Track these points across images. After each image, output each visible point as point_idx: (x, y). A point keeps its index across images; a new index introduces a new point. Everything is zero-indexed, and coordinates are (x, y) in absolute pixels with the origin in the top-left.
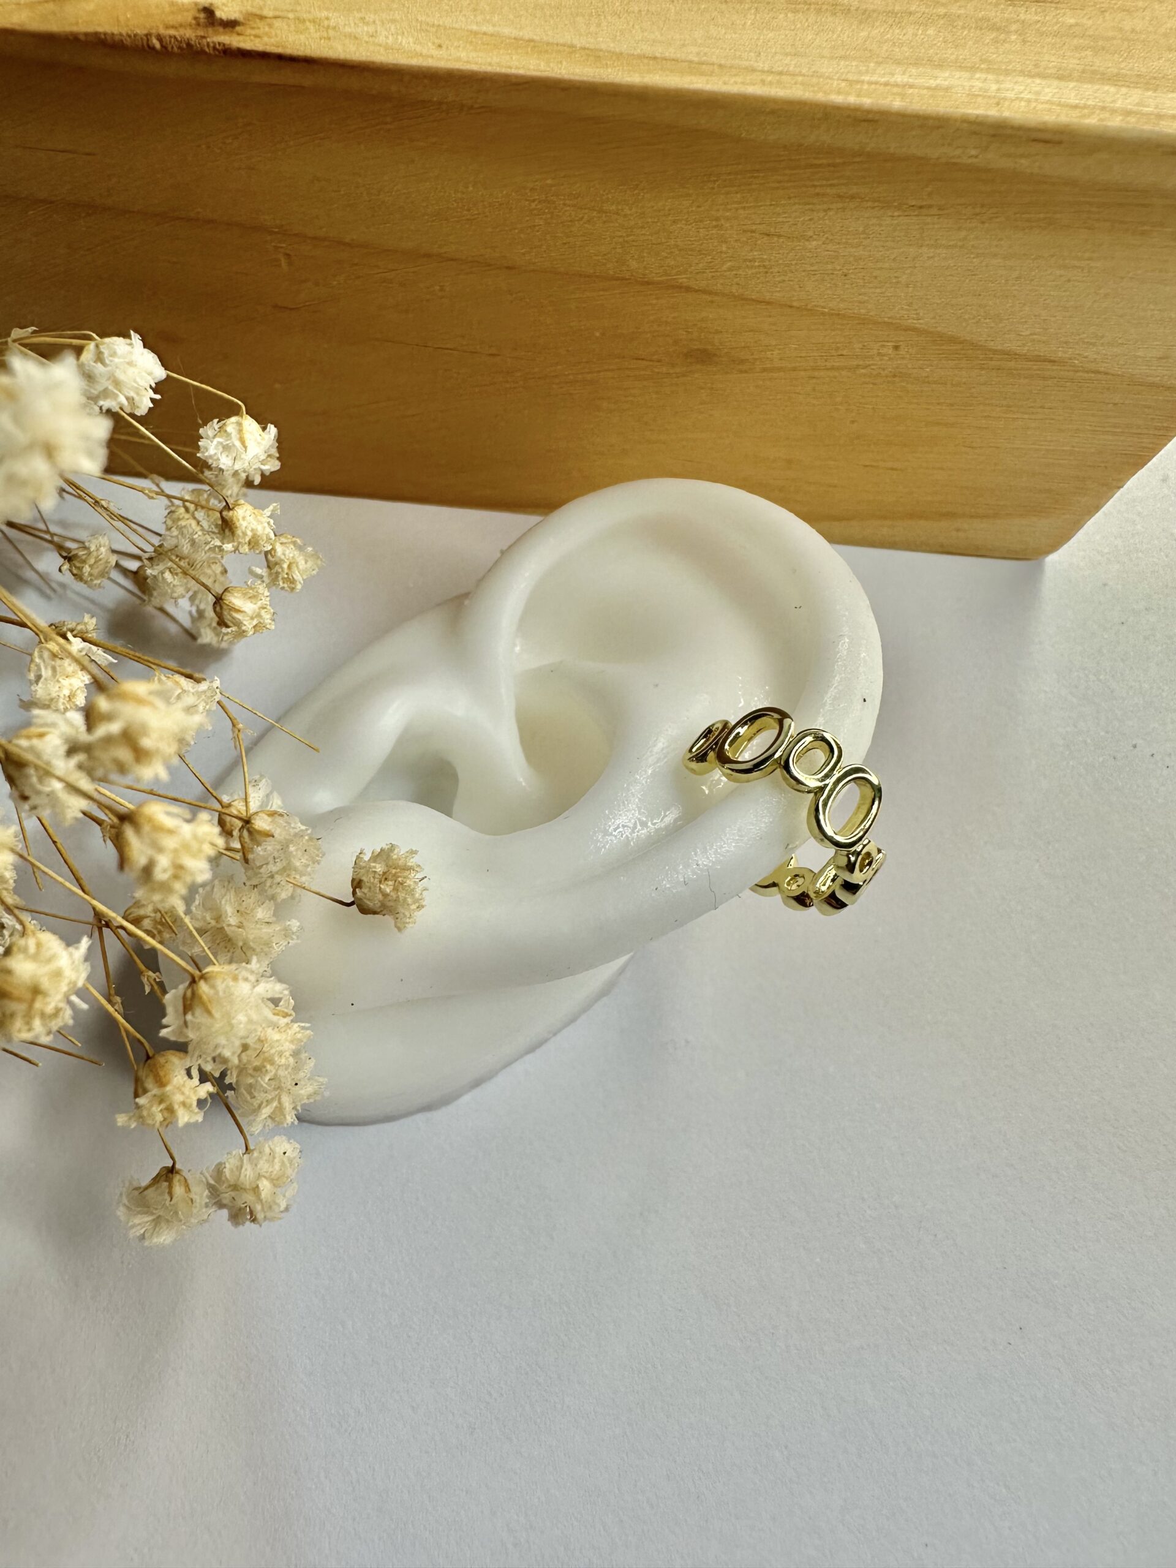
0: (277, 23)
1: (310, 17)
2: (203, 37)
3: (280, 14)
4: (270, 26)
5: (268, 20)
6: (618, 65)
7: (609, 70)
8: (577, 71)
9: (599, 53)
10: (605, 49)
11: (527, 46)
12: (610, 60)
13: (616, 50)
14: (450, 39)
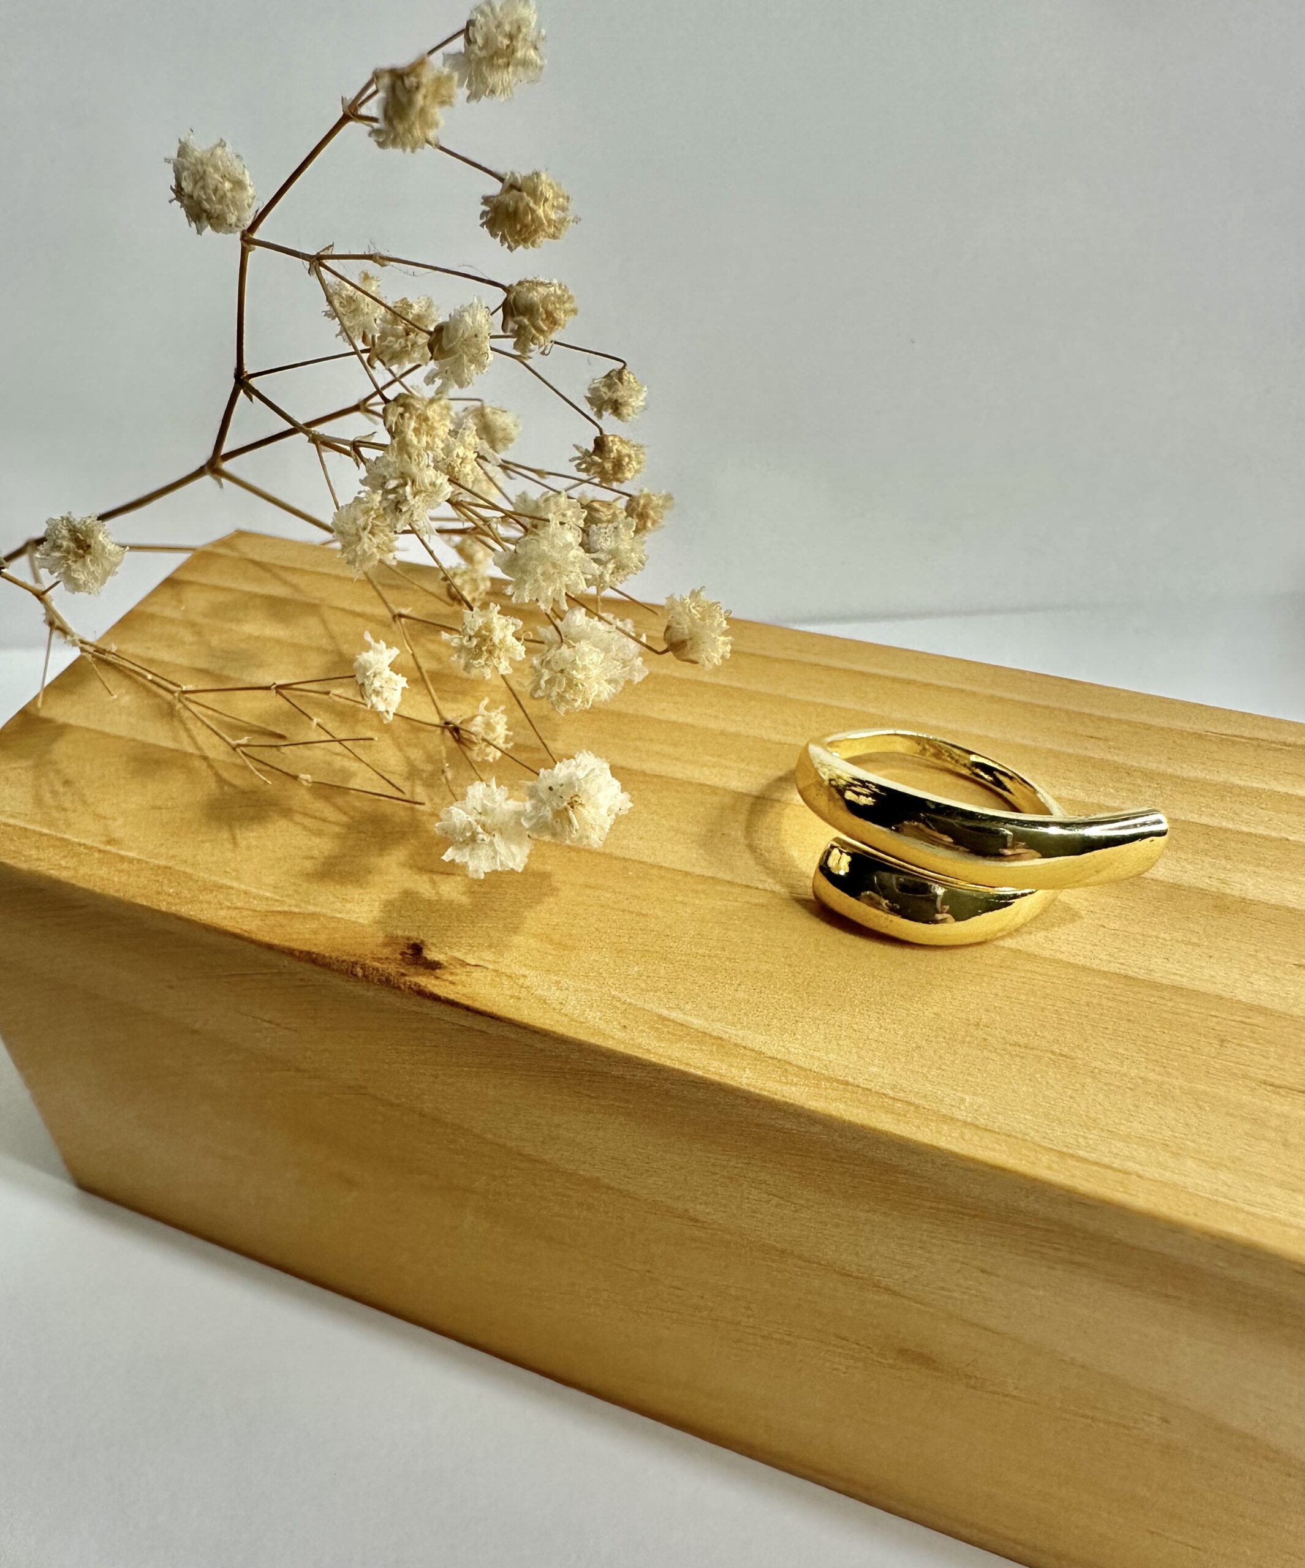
0: (477, 974)
1: (508, 971)
2: (403, 975)
3: (481, 963)
4: (469, 974)
5: (468, 969)
6: (804, 1085)
7: (794, 1089)
8: (759, 1084)
9: (787, 1067)
10: (794, 1062)
11: (713, 1044)
12: (797, 1076)
13: (806, 1066)
14: (637, 1022)
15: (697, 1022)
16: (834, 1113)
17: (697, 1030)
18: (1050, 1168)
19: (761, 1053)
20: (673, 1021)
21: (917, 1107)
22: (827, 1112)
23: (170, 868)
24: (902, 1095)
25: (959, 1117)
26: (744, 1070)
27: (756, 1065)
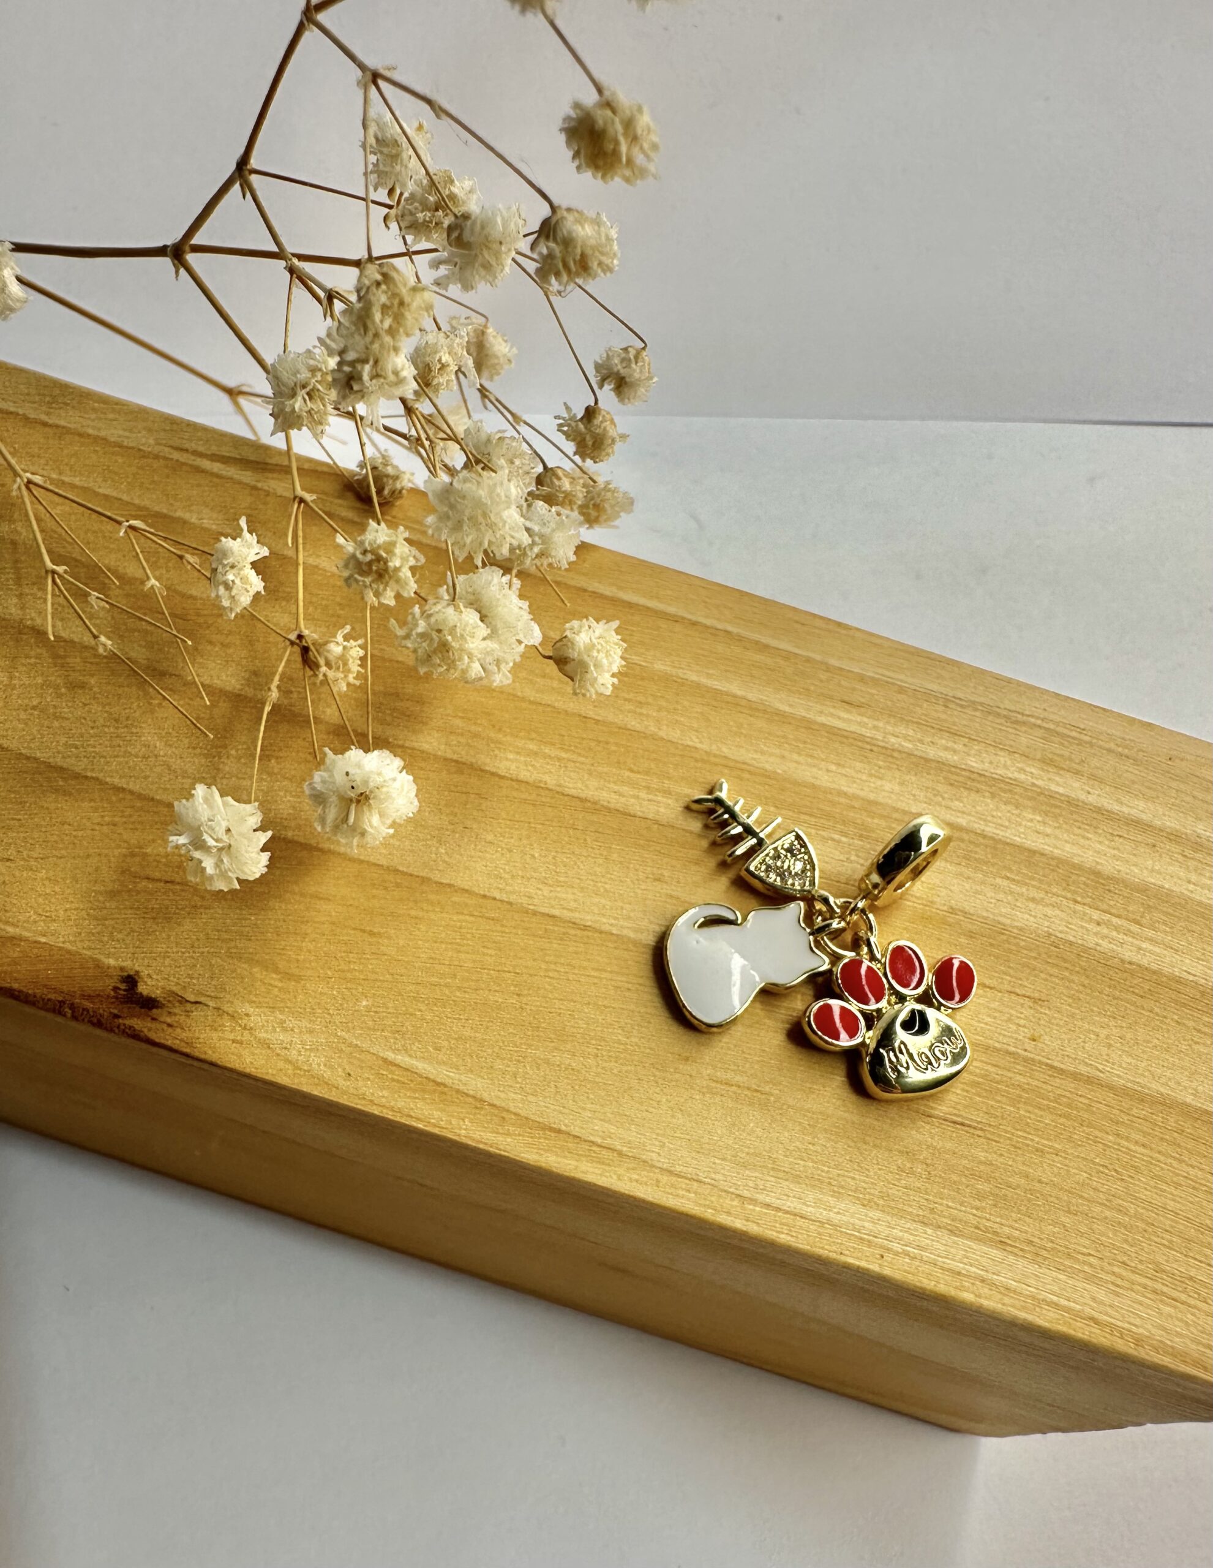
0: (196, 1012)
1: (231, 1009)
3: (202, 999)
4: (188, 1014)
5: (189, 1007)
6: (519, 1135)
7: (509, 1140)
8: (477, 1136)
9: (505, 1114)
10: (512, 1109)
11: (435, 1091)
12: (513, 1125)
13: (523, 1113)
14: (362, 1068)
15: (420, 1066)
16: (543, 1165)
17: (421, 1076)
18: (729, 1213)
19: (482, 1100)
20: (398, 1066)
21: (621, 1154)
22: (539, 1164)
24: (609, 1141)
25: (659, 1165)
26: (463, 1120)
27: (475, 1114)
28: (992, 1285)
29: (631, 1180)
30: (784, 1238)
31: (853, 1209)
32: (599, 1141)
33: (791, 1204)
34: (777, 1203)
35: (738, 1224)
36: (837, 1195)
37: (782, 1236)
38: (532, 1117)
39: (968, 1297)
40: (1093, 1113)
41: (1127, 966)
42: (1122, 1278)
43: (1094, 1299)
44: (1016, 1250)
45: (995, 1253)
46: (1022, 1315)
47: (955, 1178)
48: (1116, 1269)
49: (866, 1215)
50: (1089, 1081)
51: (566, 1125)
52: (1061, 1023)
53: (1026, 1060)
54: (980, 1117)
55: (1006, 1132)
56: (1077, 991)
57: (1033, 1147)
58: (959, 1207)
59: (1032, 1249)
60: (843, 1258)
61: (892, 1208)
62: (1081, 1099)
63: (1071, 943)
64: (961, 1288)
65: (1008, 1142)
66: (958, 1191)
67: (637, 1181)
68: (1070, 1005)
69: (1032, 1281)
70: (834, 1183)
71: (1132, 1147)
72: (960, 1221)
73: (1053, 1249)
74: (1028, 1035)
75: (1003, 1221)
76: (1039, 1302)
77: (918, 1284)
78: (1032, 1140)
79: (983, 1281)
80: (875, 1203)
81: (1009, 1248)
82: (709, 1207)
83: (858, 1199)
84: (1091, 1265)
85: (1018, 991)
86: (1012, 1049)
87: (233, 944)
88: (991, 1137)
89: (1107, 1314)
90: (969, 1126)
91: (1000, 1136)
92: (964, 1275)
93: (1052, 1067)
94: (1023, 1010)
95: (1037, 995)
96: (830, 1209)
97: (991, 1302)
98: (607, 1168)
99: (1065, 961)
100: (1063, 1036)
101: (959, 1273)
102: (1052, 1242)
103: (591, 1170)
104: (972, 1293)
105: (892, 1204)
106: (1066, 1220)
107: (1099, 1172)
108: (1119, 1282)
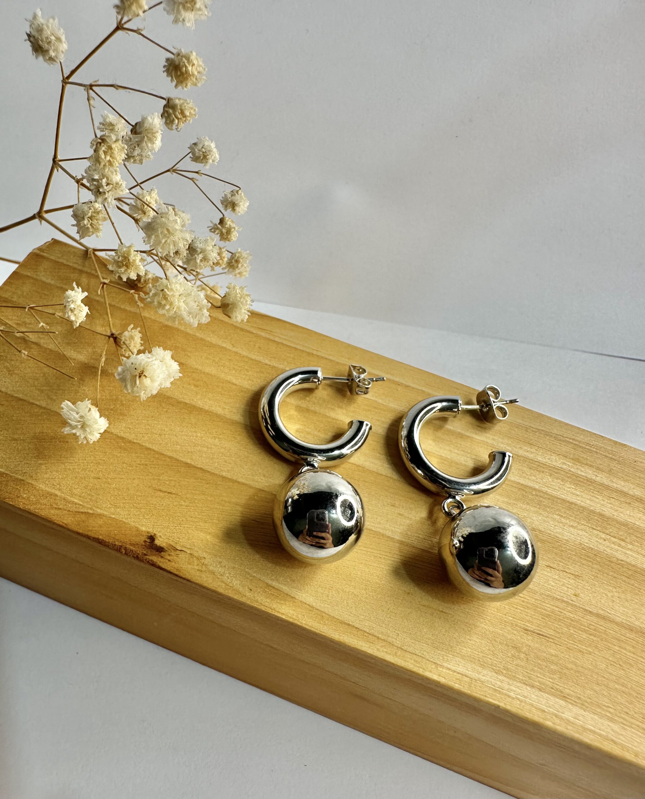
0: (182, 555)
1: (197, 555)
2: (145, 555)
3: (184, 549)
4: (178, 556)
5: (178, 552)
6: (330, 625)
7: (325, 627)
9: (324, 614)
10: (327, 612)
12: (327, 620)
13: (332, 615)
14: (256, 587)
16: (342, 641)
17: (284, 593)
18: (431, 672)
19: (312, 607)
20: (274, 588)
21: (378, 638)
22: (340, 640)
23: (23, 480)
25: (396, 645)
26: (304, 616)
27: (309, 614)
28: (561, 719)
29: (383, 651)
30: (457, 686)
31: (490, 674)
32: (368, 631)
33: (460, 669)
34: (453, 668)
35: (435, 677)
36: (483, 666)
37: (457, 685)
38: (336, 617)
39: (549, 724)
40: (607, 635)
41: (620, 562)
42: (626, 720)
43: (612, 730)
44: (572, 702)
45: (562, 702)
46: (577, 736)
47: (539, 661)
48: (623, 716)
49: (497, 678)
50: (604, 618)
51: (352, 622)
52: (589, 588)
53: (572, 605)
54: (552, 633)
55: (565, 641)
56: (596, 573)
57: (578, 649)
58: (542, 677)
59: (581, 702)
60: (487, 699)
61: (510, 675)
62: (601, 627)
63: (592, 549)
64: (546, 719)
65: (565, 646)
66: (542, 669)
67: (386, 652)
68: (593, 580)
69: (581, 718)
70: (481, 660)
71: (628, 654)
72: (544, 684)
73: (591, 702)
74: (573, 593)
75: (565, 686)
76: (585, 729)
77: (524, 715)
78: (577, 646)
79: (556, 716)
80: (501, 672)
81: (569, 700)
82: (421, 667)
83: (493, 669)
84: (610, 712)
85: (568, 571)
86: (565, 599)
87: (198, 524)
88: (557, 643)
89: (619, 739)
90: (546, 636)
91: (562, 643)
92: (547, 713)
93: (586, 610)
94: (570, 580)
95: (576, 573)
96: (479, 673)
97: (561, 728)
98: (371, 645)
99: (590, 558)
100: (590, 595)
101: (544, 711)
102: (590, 699)
103: (364, 645)
104: (552, 722)
105: (510, 673)
106: (597, 688)
107: (611, 665)
108: (625, 722)
